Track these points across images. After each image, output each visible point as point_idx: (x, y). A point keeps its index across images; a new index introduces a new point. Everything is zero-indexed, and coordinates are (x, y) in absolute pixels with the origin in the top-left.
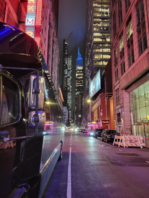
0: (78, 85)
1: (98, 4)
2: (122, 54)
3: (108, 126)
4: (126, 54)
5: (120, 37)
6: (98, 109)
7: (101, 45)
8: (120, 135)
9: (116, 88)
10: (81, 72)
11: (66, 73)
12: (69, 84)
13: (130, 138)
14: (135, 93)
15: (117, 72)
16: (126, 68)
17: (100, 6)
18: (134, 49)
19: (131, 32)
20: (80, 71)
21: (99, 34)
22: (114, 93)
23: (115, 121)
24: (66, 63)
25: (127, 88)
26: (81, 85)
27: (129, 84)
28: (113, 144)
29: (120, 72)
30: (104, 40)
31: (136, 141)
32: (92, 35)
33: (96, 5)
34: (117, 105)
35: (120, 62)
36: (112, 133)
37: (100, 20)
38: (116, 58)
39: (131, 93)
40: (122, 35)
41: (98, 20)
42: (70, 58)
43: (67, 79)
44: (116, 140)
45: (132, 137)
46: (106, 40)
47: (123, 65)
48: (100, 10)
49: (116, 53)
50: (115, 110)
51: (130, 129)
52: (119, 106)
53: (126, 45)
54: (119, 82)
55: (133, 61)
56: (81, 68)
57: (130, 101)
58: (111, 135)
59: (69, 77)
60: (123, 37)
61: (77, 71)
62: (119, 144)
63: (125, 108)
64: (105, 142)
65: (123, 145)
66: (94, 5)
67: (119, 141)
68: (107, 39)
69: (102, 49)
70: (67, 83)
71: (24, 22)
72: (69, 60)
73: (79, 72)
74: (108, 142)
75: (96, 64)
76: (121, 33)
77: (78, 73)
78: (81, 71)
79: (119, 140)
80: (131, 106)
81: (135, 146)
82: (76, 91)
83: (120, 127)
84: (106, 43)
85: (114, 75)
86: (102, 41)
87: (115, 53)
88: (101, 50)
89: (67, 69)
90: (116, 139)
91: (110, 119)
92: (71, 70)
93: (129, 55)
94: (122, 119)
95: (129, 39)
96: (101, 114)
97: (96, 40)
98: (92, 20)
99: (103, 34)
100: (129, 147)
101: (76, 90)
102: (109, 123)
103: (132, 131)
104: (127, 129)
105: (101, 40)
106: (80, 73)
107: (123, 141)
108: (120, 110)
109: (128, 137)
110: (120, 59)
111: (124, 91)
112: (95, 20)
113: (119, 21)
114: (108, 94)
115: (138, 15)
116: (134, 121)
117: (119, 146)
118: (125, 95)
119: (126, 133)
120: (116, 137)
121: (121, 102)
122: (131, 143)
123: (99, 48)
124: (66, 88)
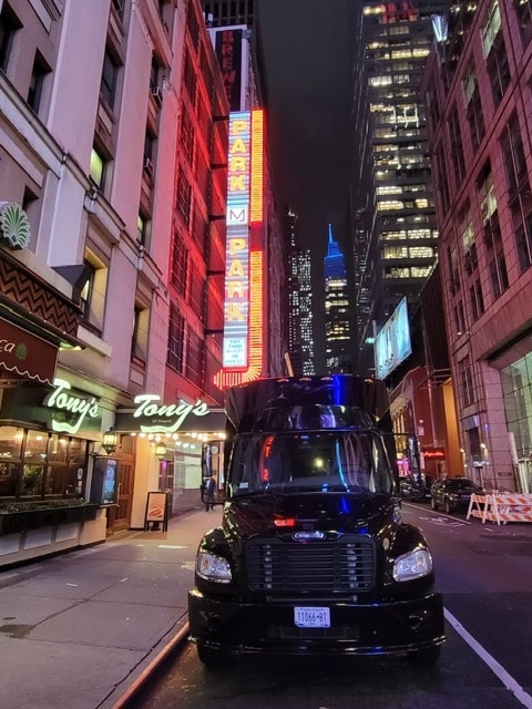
0: (332, 335)
1: (386, 105)
2: (471, 261)
3: (440, 466)
4: (482, 263)
5: (462, 215)
6: (406, 414)
7: (401, 220)
8: (484, 494)
9: (460, 356)
10: (341, 295)
11: (296, 302)
12: (306, 336)
13: (510, 500)
14: (517, 370)
15: (459, 310)
16: (487, 300)
17: (391, 109)
18: (506, 253)
19: (493, 205)
20: (337, 292)
21: (393, 187)
22: (455, 369)
23: (462, 451)
24: (295, 272)
25: (492, 357)
26: (342, 338)
27: (498, 347)
28: (468, 517)
29: (468, 310)
30: (409, 205)
31: (528, 509)
32: (372, 192)
33: (380, 107)
34: (466, 405)
35: (466, 281)
36: (463, 488)
37: (395, 149)
38: (454, 270)
39: (506, 370)
40: (468, 210)
41: (387, 150)
42: (304, 257)
43: (299, 322)
44: (474, 507)
45: (516, 498)
46: (415, 204)
47: (477, 292)
48: (393, 119)
49: (454, 255)
50: (460, 419)
51: (510, 474)
52: (472, 409)
53: (481, 240)
54: (469, 340)
55: (506, 285)
56: (340, 284)
57: (505, 392)
58: (460, 494)
59: (305, 315)
60: (470, 216)
61: (328, 294)
62: (485, 515)
63: (489, 413)
64: (444, 511)
65: (494, 517)
66: (373, 108)
67: (482, 509)
68: (417, 201)
69: (406, 231)
70: (299, 334)
71: (223, 217)
72: (304, 262)
73: (333, 295)
74: (451, 513)
75: (389, 276)
76: (464, 203)
77: (331, 299)
78: (340, 292)
79: (482, 506)
80: (508, 408)
81: (526, 520)
82: (329, 355)
83: (479, 468)
84: (416, 211)
85: (450, 317)
86: (405, 208)
87: (450, 256)
88: (402, 235)
89: (298, 290)
90: (474, 503)
91: (447, 446)
92: (309, 292)
93: (492, 265)
94: (483, 446)
95: (488, 222)
96: (421, 432)
97: (384, 206)
98: (369, 150)
99: (406, 188)
100: (510, 523)
101: (329, 351)
102: (442, 458)
103: (515, 479)
104: (500, 474)
105: (399, 205)
106: (338, 299)
107: (495, 509)
108: (476, 418)
109: (504, 497)
110: (465, 274)
111: (484, 366)
112: (379, 149)
113: (457, 172)
114: (436, 373)
115: (509, 163)
116: (519, 450)
117: (484, 521)
118: (490, 377)
119: (499, 485)
120: (474, 498)
121: (477, 395)
122: (514, 514)
123: (398, 230)
124: (298, 347)
